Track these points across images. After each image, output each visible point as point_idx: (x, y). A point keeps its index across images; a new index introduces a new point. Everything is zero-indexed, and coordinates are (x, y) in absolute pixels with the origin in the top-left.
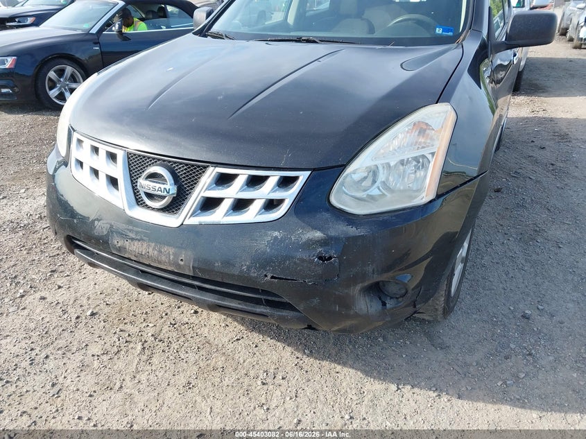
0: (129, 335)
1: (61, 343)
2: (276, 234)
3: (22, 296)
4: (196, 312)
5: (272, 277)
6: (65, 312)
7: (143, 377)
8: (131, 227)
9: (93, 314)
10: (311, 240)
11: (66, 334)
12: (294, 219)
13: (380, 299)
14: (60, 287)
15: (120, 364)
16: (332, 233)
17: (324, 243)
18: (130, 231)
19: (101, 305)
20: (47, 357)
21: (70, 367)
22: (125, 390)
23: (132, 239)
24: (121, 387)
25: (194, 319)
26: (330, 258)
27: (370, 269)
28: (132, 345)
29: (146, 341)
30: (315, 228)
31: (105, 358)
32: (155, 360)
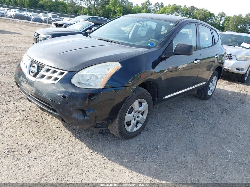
0: (29, 118)
1: (10, 115)
2: (54, 87)
3: (9, 101)
4: (52, 118)
5: (50, 100)
6: (17, 108)
7: (23, 128)
8: (26, 80)
9: (24, 111)
10: (62, 91)
11: (13, 113)
12: (59, 84)
13: (84, 116)
14: (21, 102)
15: (20, 124)
16: (68, 90)
17: (65, 92)
18: (25, 81)
19: (28, 109)
20: (3, 117)
21: (7, 121)
22: (16, 130)
23: (25, 83)
24: (16, 129)
25: (50, 120)
26: (66, 97)
27: (77, 103)
28: (28, 120)
29: (32, 121)
30: (64, 88)
31: (18, 121)
32: (30, 126)
